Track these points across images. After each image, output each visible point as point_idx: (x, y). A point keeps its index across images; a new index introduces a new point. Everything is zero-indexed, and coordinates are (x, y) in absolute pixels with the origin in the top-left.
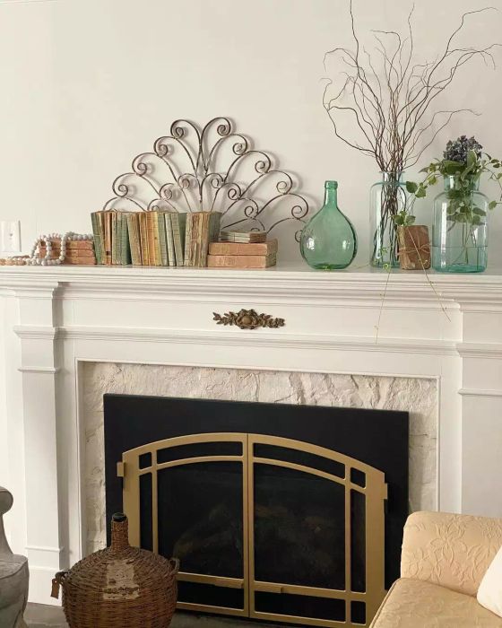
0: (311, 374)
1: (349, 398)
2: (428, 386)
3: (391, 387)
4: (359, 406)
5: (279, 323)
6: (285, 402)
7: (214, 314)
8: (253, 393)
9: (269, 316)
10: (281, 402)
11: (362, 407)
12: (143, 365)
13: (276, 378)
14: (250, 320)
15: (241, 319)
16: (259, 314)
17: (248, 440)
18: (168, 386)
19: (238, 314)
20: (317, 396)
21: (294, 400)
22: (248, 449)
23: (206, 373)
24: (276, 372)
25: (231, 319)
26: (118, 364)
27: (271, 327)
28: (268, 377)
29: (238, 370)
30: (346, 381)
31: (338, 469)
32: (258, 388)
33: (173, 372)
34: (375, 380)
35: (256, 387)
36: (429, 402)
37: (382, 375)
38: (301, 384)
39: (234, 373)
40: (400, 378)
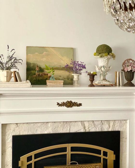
0: (88, 121)
1: (100, 128)
2: (125, 122)
3: (114, 123)
4: (103, 130)
5: (80, 105)
6: (80, 131)
7: (57, 103)
8: (68, 129)
9: (77, 103)
10: (78, 132)
11: (104, 131)
12: (27, 123)
13: (76, 124)
14: (70, 104)
15: (67, 104)
16: (73, 102)
17: (69, 146)
18: (37, 130)
19: (66, 102)
20: (90, 128)
21: (82, 131)
22: (69, 149)
23: (52, 124)
24: (76, 122)
25: (63, 104)
26: (17, 124)
27: (77, 106)
28: (73, 123)
29: (63, 122)
30: (100, 123)
31: (99, 152)
32: (70, 127)
33: (39, 125)
34: (108, 121)
35: (69, 127)
36: (125, 127)
37: (111, 120)
38: (84, 125)
39: (62, 123)
40: (116, 120)
